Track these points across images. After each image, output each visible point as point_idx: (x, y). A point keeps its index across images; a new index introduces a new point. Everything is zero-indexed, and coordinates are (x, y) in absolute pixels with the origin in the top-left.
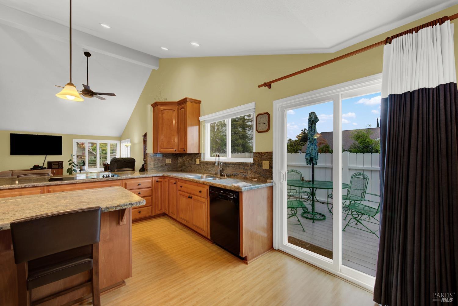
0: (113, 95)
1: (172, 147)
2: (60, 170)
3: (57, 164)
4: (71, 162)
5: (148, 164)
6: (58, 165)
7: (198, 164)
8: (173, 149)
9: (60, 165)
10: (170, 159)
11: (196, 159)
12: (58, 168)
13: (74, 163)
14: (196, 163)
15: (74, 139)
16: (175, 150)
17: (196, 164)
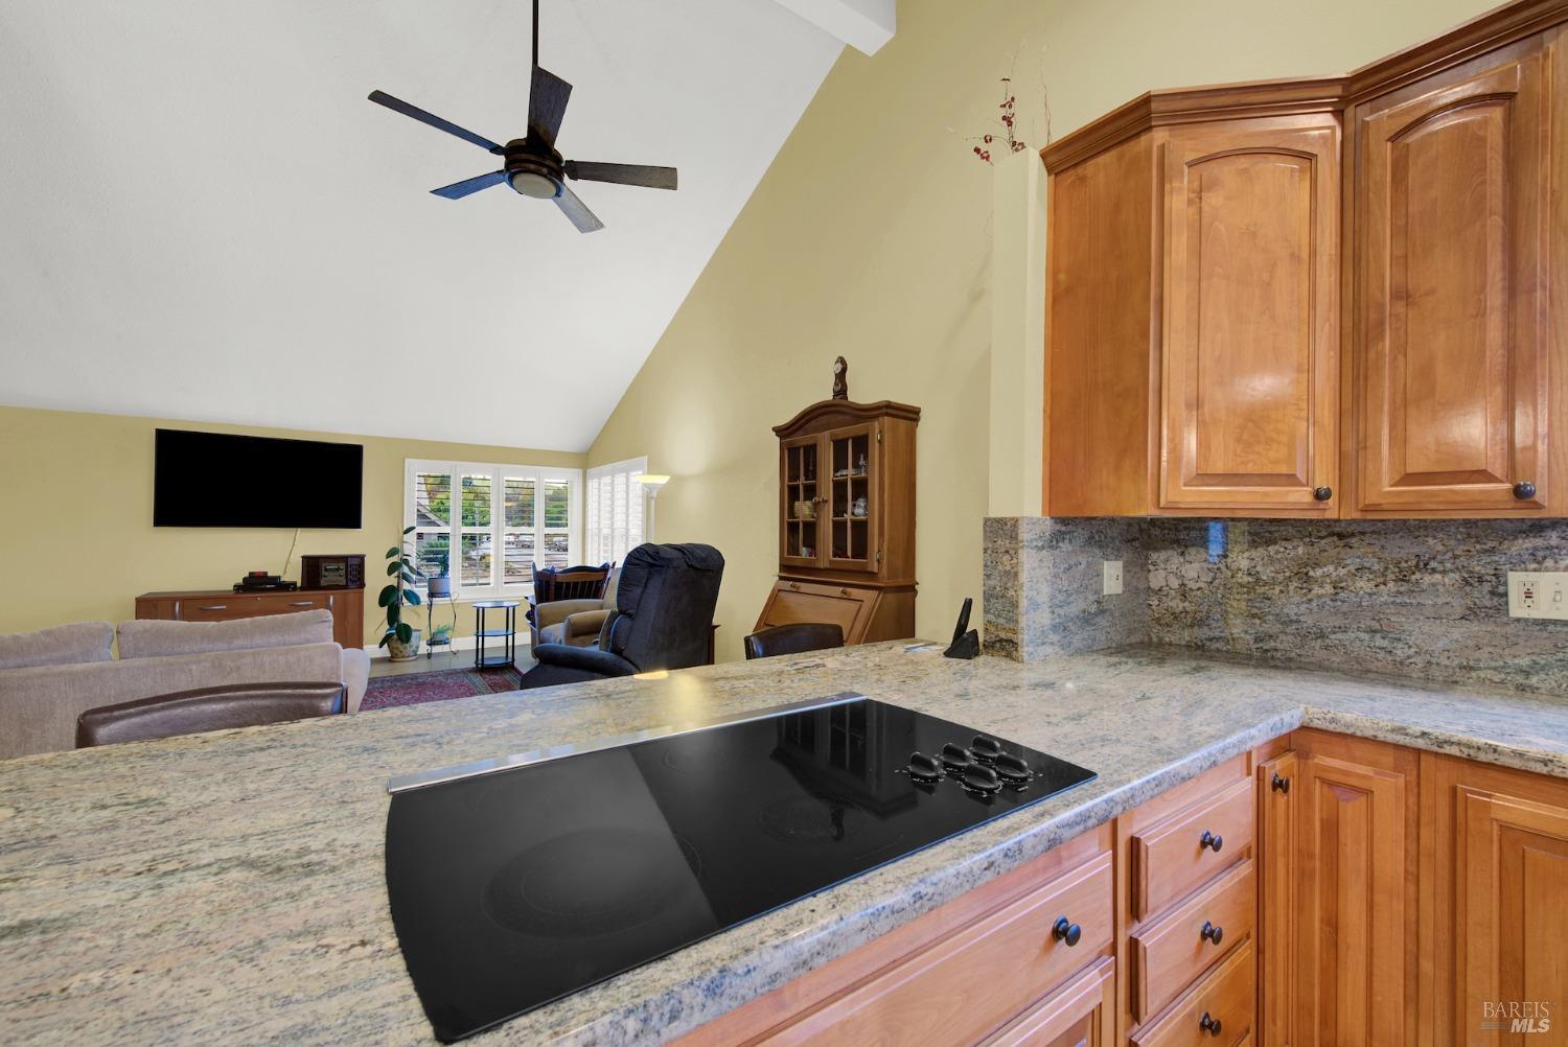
0: (664, 178)
1: (1284, 469)
2: (351, 594)
3: (342, 566)
4: (395, 559)
5: (1024, 603)
6: (343, 572)
7: (1543, 623)
8: (1291, 480)
9: (353, 569)
10: (1120, 564)
11: (1516, 580)
12: (345, 587)
13: (406, 562)
14: (1502, 608)
15: (407, 460)
16: (1320, 496)
17: (1517, 608)
